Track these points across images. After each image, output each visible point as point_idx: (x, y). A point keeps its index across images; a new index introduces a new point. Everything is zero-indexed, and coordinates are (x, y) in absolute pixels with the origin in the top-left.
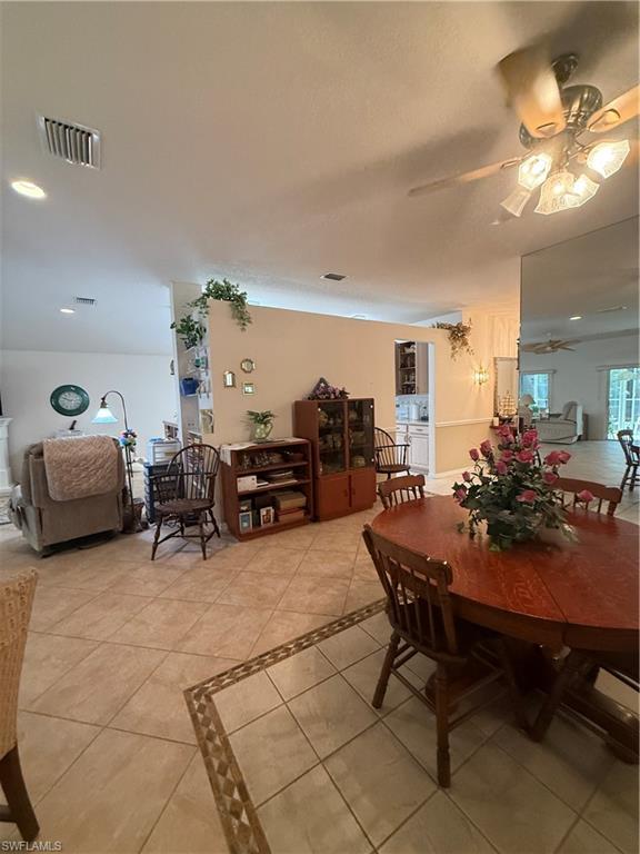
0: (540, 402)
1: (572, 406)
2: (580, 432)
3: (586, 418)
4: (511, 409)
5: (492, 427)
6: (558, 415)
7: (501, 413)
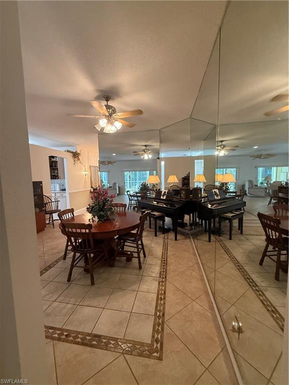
0: (105, 182)
1: (115, 184)
2: (118, 193)
3: (119, 187)
4: (97, 185)
5: (91, 192)
6: (111, 187)
7: (93, 187)
